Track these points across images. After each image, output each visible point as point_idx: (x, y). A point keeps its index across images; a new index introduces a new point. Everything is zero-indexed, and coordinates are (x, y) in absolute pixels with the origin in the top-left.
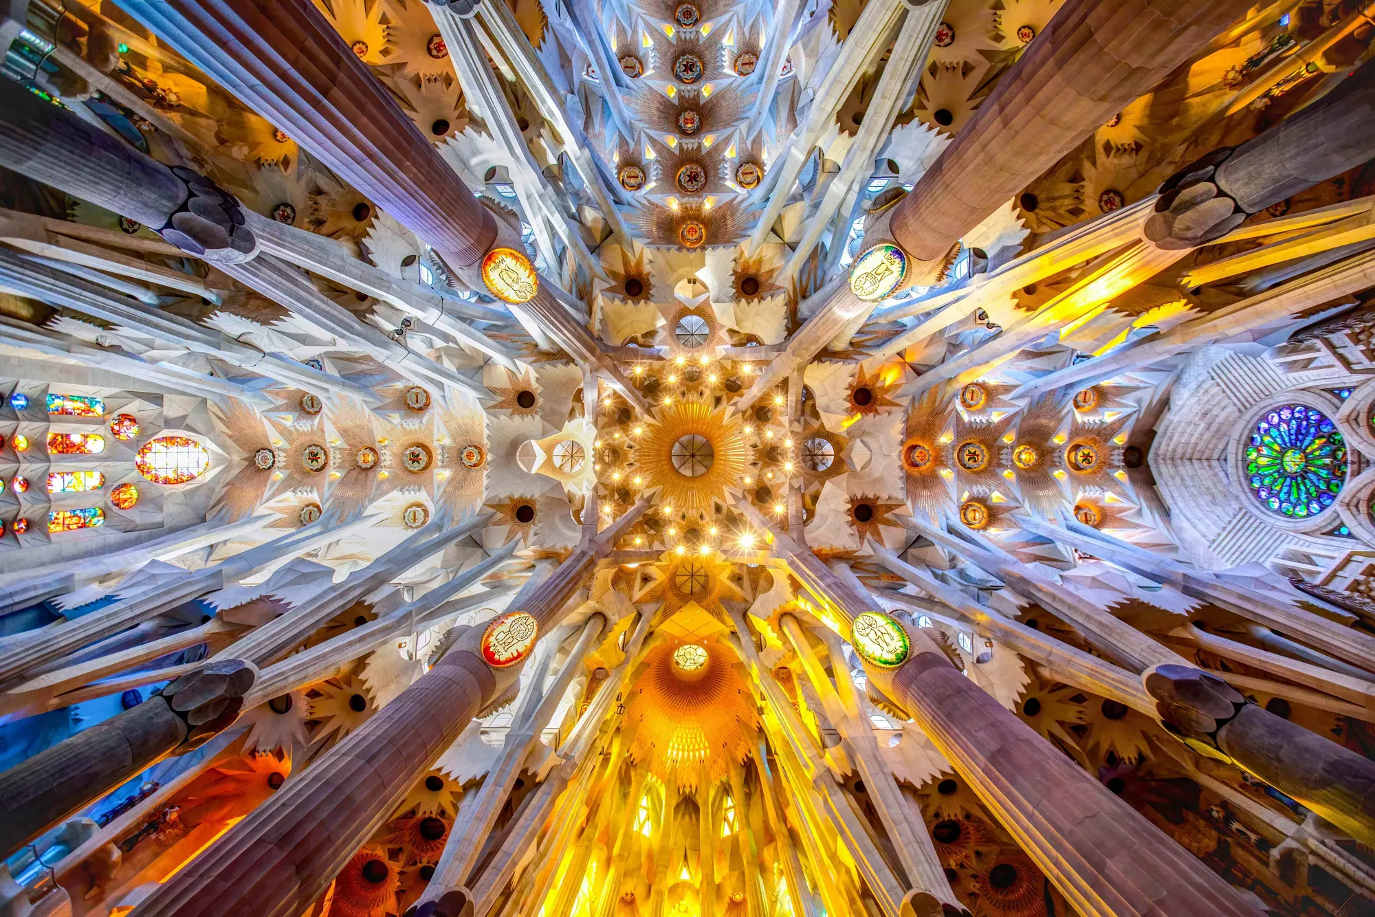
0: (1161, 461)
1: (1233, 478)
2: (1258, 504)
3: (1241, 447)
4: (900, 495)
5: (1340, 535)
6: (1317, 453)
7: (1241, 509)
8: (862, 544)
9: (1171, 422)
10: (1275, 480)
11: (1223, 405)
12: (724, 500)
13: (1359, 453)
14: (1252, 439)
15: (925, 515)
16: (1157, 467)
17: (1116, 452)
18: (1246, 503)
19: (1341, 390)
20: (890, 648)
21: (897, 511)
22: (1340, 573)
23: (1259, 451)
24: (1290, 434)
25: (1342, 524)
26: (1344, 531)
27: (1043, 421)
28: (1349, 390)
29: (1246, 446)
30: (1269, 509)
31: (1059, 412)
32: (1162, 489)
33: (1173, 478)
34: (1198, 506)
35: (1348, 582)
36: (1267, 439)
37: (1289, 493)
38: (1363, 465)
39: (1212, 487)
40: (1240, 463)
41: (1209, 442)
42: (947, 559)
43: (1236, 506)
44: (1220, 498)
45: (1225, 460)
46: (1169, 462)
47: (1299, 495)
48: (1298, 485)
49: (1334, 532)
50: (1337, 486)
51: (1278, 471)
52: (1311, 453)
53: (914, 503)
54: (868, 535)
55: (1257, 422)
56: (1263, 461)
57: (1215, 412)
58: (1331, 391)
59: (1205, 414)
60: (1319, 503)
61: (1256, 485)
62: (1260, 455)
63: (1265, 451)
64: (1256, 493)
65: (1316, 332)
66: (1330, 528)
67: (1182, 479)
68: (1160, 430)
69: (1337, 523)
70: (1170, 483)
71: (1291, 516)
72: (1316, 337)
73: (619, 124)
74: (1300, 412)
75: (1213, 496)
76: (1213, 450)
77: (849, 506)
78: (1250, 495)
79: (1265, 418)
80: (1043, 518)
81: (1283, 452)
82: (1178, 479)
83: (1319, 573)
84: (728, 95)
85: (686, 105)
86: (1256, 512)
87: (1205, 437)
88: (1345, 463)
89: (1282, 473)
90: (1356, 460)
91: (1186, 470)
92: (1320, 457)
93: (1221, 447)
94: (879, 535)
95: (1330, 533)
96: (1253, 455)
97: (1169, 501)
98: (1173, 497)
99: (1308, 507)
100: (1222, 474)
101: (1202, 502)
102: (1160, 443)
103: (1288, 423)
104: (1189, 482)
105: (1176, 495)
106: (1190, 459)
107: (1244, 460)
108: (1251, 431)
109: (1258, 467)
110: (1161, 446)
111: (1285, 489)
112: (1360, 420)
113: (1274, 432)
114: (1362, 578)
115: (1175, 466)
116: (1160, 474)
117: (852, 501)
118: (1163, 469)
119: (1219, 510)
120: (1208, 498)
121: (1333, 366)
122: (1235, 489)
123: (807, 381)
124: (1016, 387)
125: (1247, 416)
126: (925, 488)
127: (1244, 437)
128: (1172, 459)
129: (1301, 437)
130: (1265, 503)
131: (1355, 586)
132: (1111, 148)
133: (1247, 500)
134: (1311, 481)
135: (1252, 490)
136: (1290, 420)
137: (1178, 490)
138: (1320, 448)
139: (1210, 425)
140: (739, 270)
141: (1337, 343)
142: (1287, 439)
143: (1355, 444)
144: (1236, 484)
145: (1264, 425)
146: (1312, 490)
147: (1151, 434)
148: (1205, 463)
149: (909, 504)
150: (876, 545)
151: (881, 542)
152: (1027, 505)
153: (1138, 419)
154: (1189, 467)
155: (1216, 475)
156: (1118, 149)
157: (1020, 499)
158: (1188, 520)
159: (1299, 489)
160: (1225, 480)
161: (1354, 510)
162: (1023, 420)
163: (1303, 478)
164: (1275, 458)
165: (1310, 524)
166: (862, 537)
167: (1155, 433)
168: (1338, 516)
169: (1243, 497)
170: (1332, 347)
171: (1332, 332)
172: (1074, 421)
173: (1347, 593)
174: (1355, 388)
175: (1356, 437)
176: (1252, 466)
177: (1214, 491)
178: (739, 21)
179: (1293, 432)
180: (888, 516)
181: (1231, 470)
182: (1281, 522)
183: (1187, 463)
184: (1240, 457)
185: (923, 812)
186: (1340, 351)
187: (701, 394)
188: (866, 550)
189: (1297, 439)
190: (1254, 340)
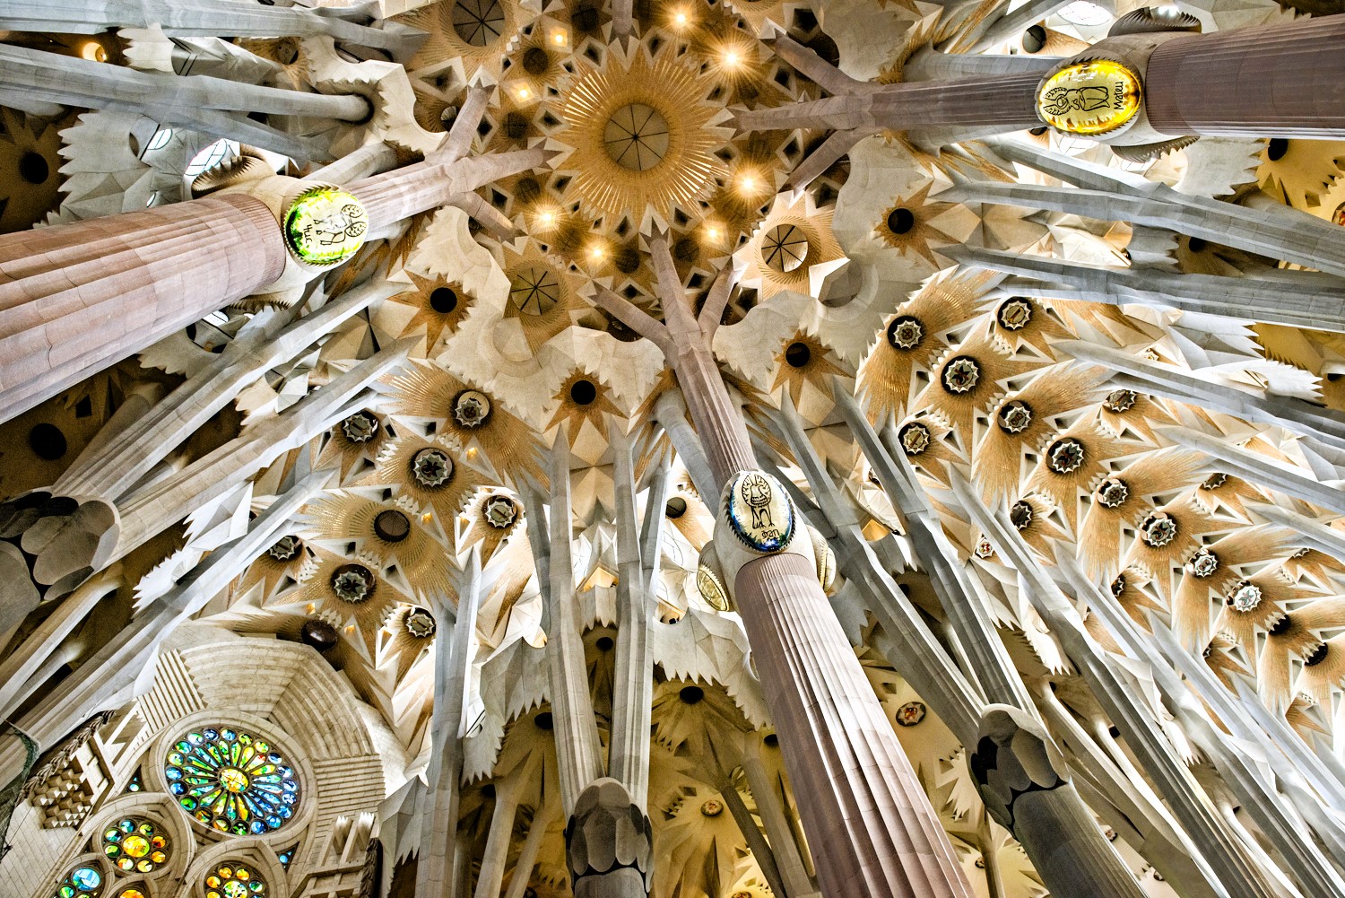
0: (301, 657)
1: (244, 717)
2: (203, 723)
3: (275, 742)
4: (442, 360)
5: (131, 782)
6: (232, 805)
7: (205, 704)
8: (409, 274)
9: (342, 691)
10: (221, 754)
11: (333, 749)
12: (555, 137)
13: (216, 841)
14: (277, 756)
15: (399, 371)
16: (295, 651)
17: (339, 619)
18: (208, 713)
19: (290, 858)
20: (312, 233)
21: (423, 343)
22: (95, 761)
23: (262, 755)
24: (265, 792)
25: (142, 789)
26: (135, 788)
27: (425, 567)
28: (287, 866)
29: (273, 746)
30: (193, 731)
31: (425, 591)
32: (269, 643)
33: (275, 659)
34: (232, 666)
35: (83, 764)
36: (270, 769)
37: (200, 758)
38: (200, 839)
39: (245, 691)
40: (258, 731)
41: (298, 714)
42: (330, 362)
43: (212, 702)
44: (230, 692)
45: (268, 719)
46: (297, 665)
47: (194, 766)
48: (206, 771)
49: (137, 776)
50: (188, 806)
51: (230, 761)
52: (235, 801)
53: (422, 368)
54: (414, 288)
55: (294, 769)
56: (249, 753)
57: (329, 737)
58: (293, 849)
59: (331, 727)
60: (178, 781)
61: (224, 733)
62: (257, 753)
63: (258, 761)
64: (216, 730)
65: (372, 867)
66: (144, 776)
67: (269, 667)
68: (339, 676)
69: (147, 785)
70: (271, 653)
71: (174, 747)
72: (367, 864)
73: (1082, 344)
74: (284, 813)
75: (233, 687)
76: (286, 713)
77: (465, 291)
78: (216, 722)
79: (295, 778)
80: (313, 501)
81: (248, 775)
82: (272, 663)
83: (104, 742)
84: (1009, 477)
85: (1035, 427)
86: (195, 717)
87: (305, 714)
88: (211, 825)
89: (226, 763)
90: (210, 835)
91: (279, 677)
92: (227, 806)
93: (285, 723)
94: (406, 302)
95: (138, 774)
96: (262, 748)
97: (252, 640)
98: (254, 647)
99: (176, 768)
100: (253, 707)
101: (232, 672)
102: (323, 668)
103: (278, 797)
104: (262, 672)
105: (255, 652)
106: (287, 686)
107: (259, 736)
108: (287, 759)
109: (243, 746)
110: (320, 666)
111: (207, 758)
112: (251, 859)
113: (274, 779)
114: (82, 779)
115: (287, 669)
116: (288, 650)
117: (470, 298)
118: (291, 655)
119: (216, 685)
120: (234, 682)
121: (323, 865)
122: (231, 711)
123: (645, 342)
124: (484, 564)
125: (306, 763)
126: (431, 392)
127: (284, 749)
128: (298, 670)
129: (257, 800)
130: (200, 731)
131: (75, 767)
132: (686, 794)
133: (209, 717)
134: (205, 786)
135: (221, 727)
136: (280, 800)
137: (260, 657)
138: (236, 811)
139: (317, 725)
140: (826, 356)
141: (347, 879)
142: (260, 786)
143: (228, 842)
144: (235, 715)
145: (288, 774)
146: (194, 782)
147: (338, 666)
148: (275, 698)
149: (425, 362)
150: (398, 289)
151: (399, 298)
152: (338, 492)
153: (364, 661)
154: (279, 680)
155: (256, 701)
156: (680, 799)
157: (349, 489)
158: (220, 648)
159: (201, 770)
160: (244, 707)
161: (157, 807)
162: (440, 548)
163: (211, 780)
164: (245, 765)
165: (158, 760)
166: (416, 278)
167: (337, 669)
168: (154, 791)
169: (218, 714)
170: (345, 872)
171: (364, 880)
172: (403, 598)
173: (71, 758)
174: (286, 870)
175: (234, 847)
176: (248, 741)
177: (238, 691)
178: (1065, 538)
179: (266, 796)
180: (423, 329)
181: (254, 719)
182: (172, 736)
183: (285, 682)
184: (263, 734)
185: (19, 114)
186: (337, 878)
187: (704, 205)
188: (398, 274)
189: (256, 795)
190: (400, 813)
